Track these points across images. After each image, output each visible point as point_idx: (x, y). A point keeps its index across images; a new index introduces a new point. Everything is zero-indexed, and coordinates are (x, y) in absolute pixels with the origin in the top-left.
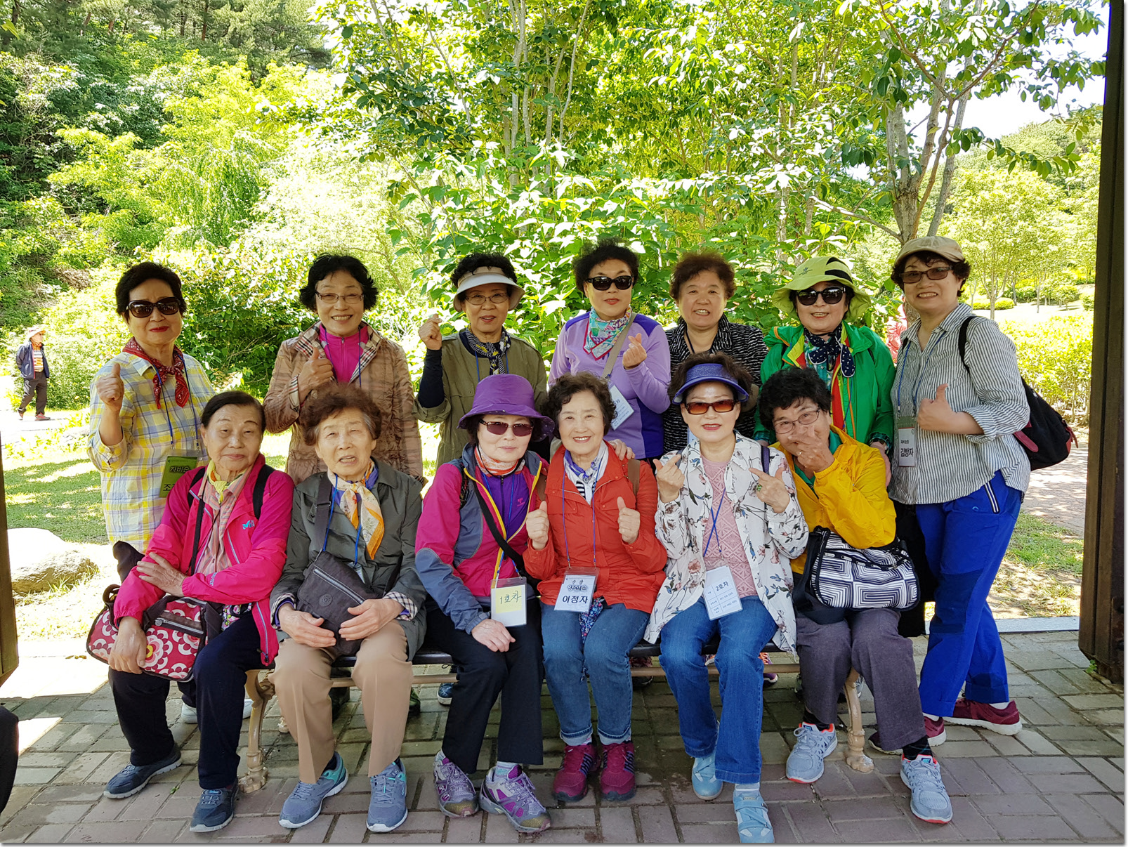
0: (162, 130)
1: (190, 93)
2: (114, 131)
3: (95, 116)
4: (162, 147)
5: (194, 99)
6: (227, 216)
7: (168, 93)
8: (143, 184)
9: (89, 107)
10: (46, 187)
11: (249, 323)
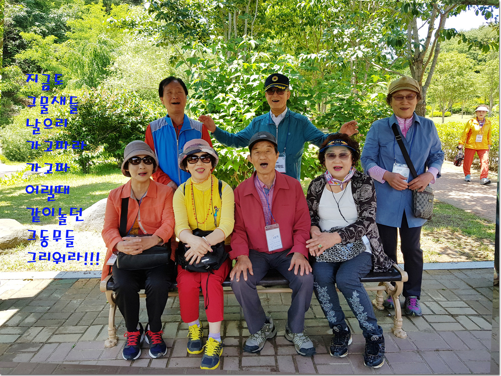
0: (66, 35)
1: (78, 17)
2: (44, 35)
3: (35, 28)
4: (66, 42)
5: (80, 19)
6: (95, 74)
7: (68, 17)
8: (58, 59)
9: (32, 24)
10: (14, 61)
11: (107, 123)
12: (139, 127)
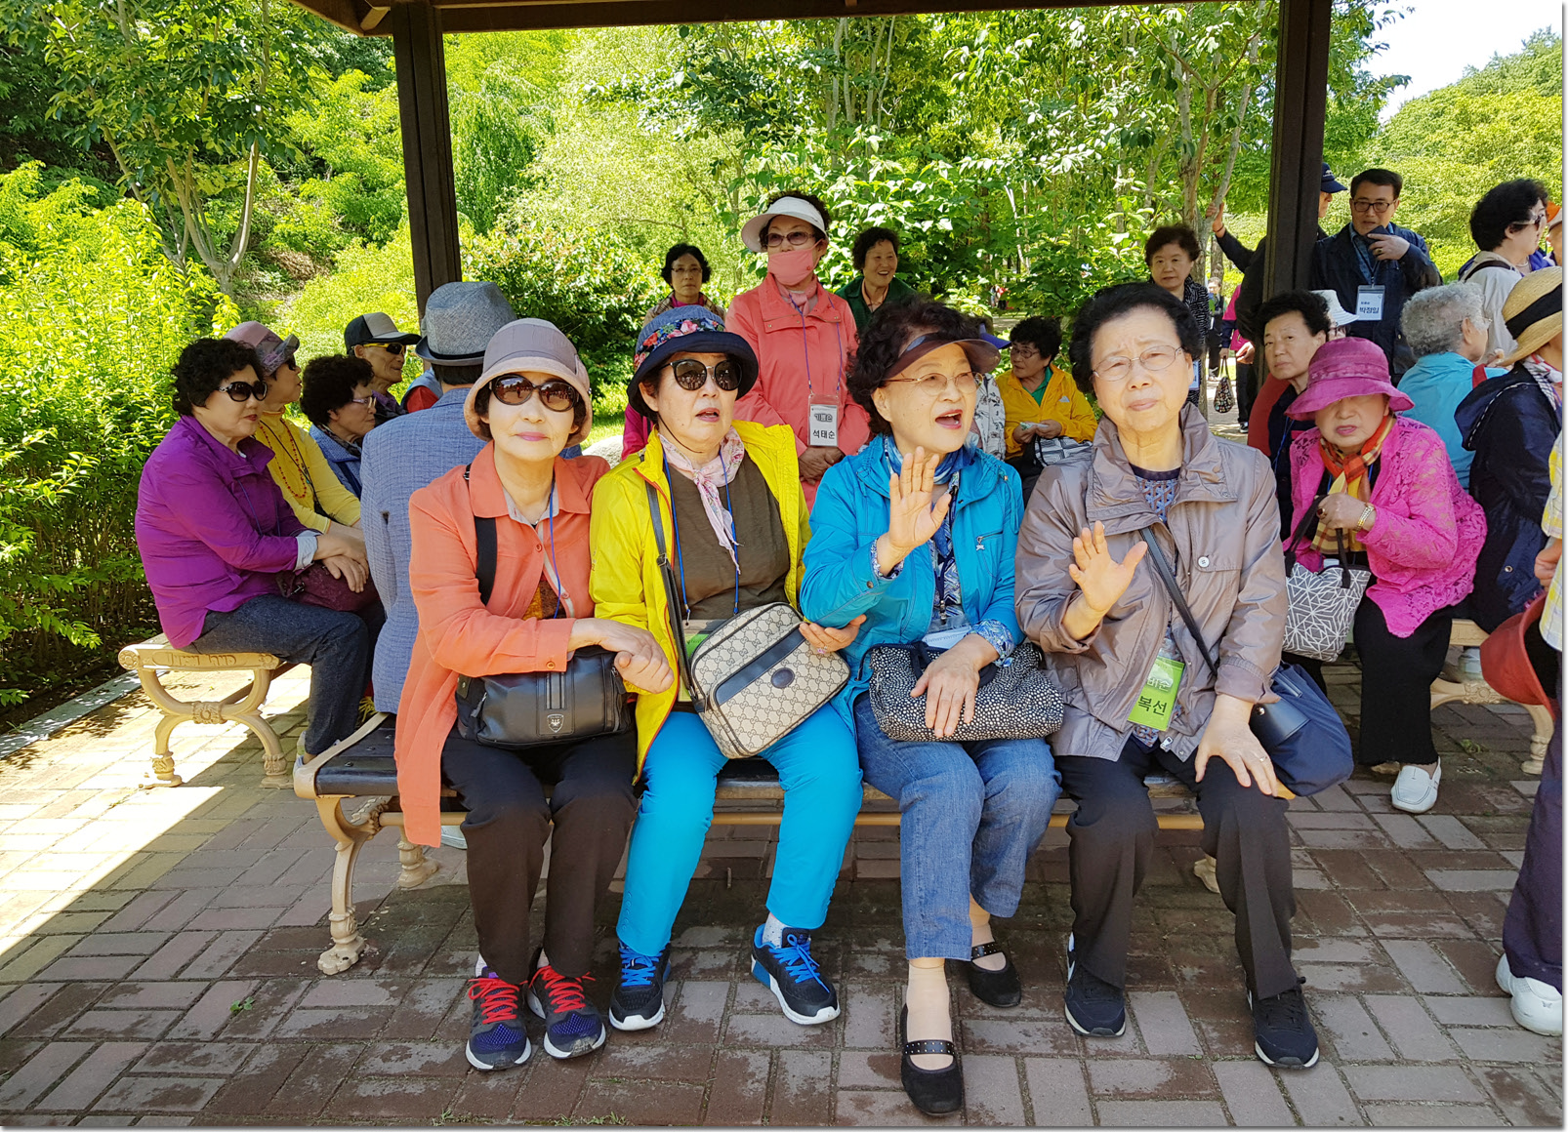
2: (333, 68)
8: (370, 138)
12: (625, 321)
